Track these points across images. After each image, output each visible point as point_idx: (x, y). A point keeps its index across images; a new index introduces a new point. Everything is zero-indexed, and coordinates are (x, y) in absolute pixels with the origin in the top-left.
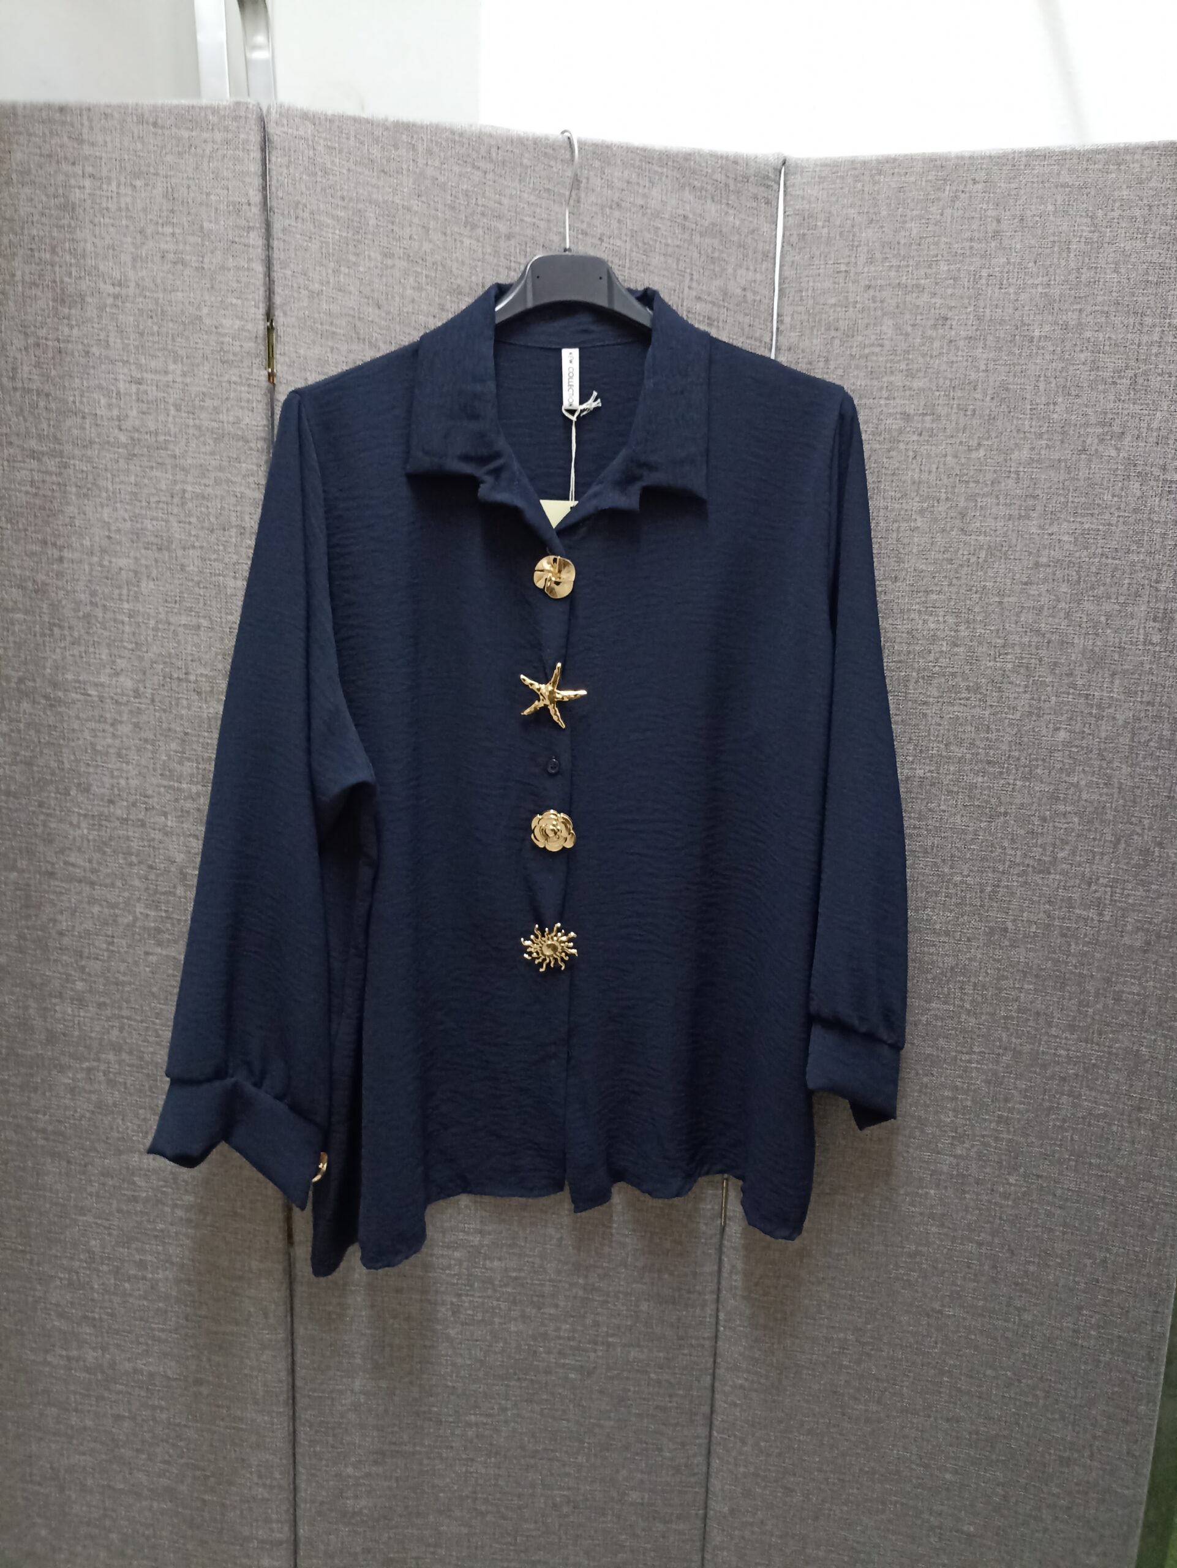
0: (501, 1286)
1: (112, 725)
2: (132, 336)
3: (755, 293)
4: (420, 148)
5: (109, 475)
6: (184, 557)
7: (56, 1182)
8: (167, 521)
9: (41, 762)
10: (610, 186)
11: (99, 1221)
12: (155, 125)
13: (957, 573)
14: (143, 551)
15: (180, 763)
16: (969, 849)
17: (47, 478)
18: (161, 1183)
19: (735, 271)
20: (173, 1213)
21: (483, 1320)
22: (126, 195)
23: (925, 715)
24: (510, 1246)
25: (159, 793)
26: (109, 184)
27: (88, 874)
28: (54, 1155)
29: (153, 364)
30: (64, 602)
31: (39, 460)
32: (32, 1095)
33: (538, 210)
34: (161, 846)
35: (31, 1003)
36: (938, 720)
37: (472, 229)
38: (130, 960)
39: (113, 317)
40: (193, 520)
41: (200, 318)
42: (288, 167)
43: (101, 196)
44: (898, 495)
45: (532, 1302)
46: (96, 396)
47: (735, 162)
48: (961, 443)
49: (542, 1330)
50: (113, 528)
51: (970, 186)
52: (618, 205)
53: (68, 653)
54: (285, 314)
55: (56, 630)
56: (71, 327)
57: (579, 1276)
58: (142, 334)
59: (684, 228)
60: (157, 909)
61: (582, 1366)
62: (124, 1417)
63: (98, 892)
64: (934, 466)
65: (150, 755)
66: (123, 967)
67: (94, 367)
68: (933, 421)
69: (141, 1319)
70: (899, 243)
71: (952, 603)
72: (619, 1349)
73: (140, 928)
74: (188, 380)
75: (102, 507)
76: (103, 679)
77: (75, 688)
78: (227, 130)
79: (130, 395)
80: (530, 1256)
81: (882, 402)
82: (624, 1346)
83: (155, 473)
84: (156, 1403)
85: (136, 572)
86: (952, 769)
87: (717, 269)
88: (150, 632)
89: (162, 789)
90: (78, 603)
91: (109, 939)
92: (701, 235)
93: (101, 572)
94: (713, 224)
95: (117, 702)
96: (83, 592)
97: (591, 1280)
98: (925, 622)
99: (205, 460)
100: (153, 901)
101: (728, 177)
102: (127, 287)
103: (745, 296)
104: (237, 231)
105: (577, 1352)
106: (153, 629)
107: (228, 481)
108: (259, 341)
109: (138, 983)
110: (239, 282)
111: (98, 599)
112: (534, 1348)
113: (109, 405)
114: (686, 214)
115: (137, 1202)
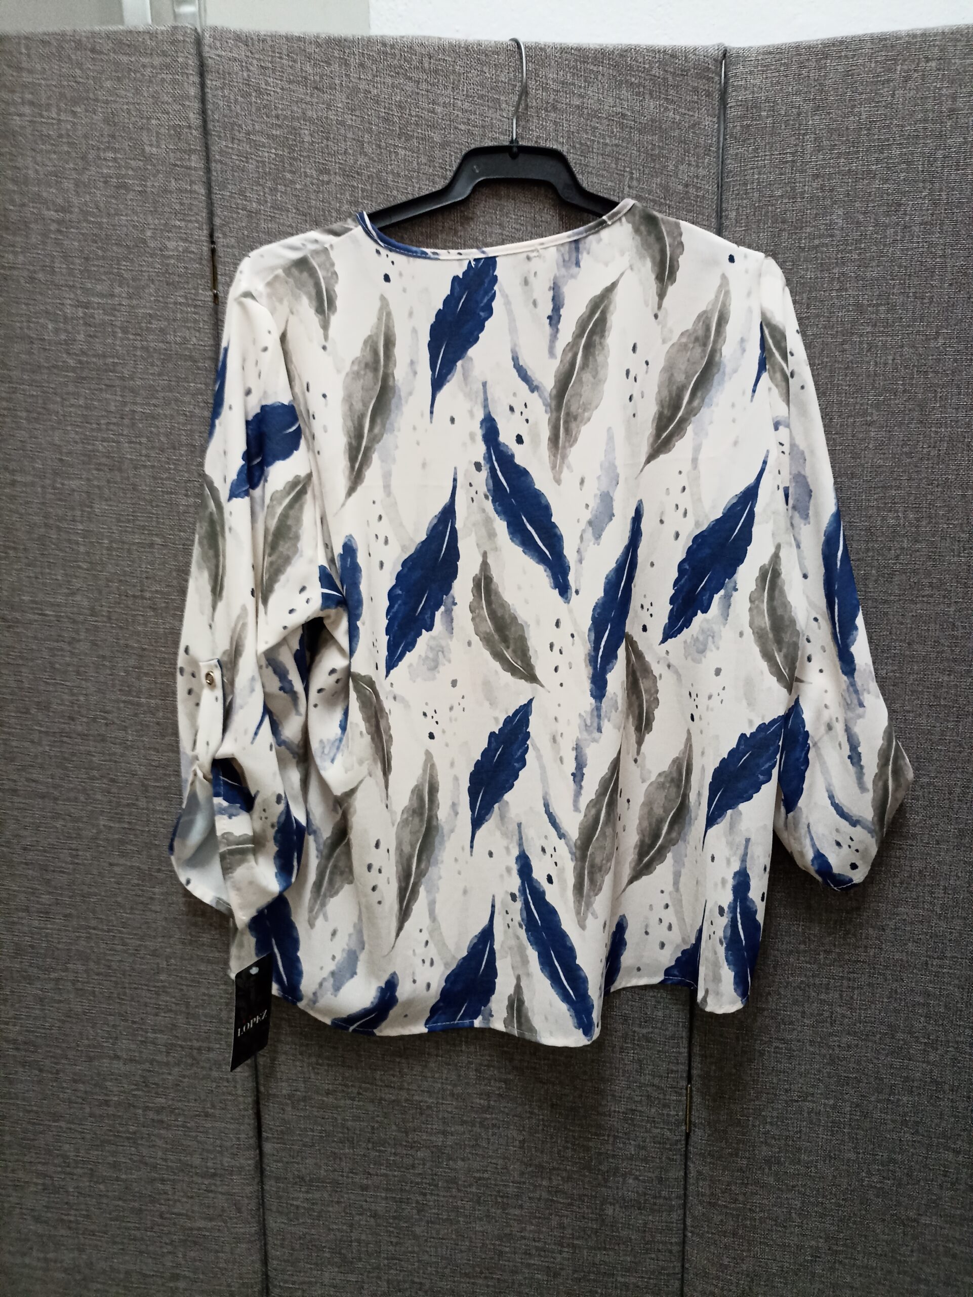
0: (465, 1186)
1: (70, 643)
2: (77, 261)
3: (698, 189)
4: (353, 61)
5: (59, 399)
6: (135, 476)
8: (118, 442)
11: (73, 1126)
12: (93, 50)
13: (916, 466)
14: (94, 472)
15: (139, 678)
16: (935, 751)
18: (133, 1087)
19: (677, 167)
20: (144, 1115)
21: (447, 1219)
22: (66, 121)
24: (473, 1147)
25: (119, 709)
26: (49, 110)
29: (99, 287)
33: (473, 117)
34: (122, 759)
36: (900, 619)
37: (407, 140)
38: (95, 872)
39: (57, 243)
40: (144, 440)
41: (144, 242)
42: (223, 89)
43: (42, 123)
45: (497, 1202)
46: (43, 321)
47: (673, 56)
48: (918, 332)
49: (507, 1231)
50: (65, 451)
51: (923, 64)
52: (555, 108)
53: (24, 575)
54: (224, 235)
57: (543, 1178)
58: (87, 259)
59: (622, 126)
60: (121, 821)
61: (548, 1267)
63: (60, 807)
64: (890, 357)
65: (108, 672)
66: (87, 879)
67: (41, 294)
68: (888, 312)
69: (116, 1220)
70: (847, 129)
71: (912, 498)
72: (585, 1252)
74: (135, 302)
75: (53, 430)
76: (60, 599)
78: (164, 54)
79: (78, 318)
80: (492, 1157)
81: (834, 294)
82: (590, 1248)
83: (104, 395)
85: (89, 494)
86: (915, 668)
88: (105, 552)
89: (122, 705)
91: (74, 853)
92: (640, 133)
93: (54, 494)
94: (652, 120)
95: (74, 622)
96: (37, 514)
97: (555, 1183)
98: (884, 519)
99: (154, 380)
100: (116, 814)
101: (666, 71)
102: (71, 212)
103: (687, 192)
104: (178, 155)
105: (542, 1253)
106: (108, 549)
107: (177, 400)
108: (204, 262)
109: (103, 893)
110: (182, 204)
111: (51, 522)
112: (499, 1248)
113: (56, 330)
114: (624, 111)
115: (109, 1106)
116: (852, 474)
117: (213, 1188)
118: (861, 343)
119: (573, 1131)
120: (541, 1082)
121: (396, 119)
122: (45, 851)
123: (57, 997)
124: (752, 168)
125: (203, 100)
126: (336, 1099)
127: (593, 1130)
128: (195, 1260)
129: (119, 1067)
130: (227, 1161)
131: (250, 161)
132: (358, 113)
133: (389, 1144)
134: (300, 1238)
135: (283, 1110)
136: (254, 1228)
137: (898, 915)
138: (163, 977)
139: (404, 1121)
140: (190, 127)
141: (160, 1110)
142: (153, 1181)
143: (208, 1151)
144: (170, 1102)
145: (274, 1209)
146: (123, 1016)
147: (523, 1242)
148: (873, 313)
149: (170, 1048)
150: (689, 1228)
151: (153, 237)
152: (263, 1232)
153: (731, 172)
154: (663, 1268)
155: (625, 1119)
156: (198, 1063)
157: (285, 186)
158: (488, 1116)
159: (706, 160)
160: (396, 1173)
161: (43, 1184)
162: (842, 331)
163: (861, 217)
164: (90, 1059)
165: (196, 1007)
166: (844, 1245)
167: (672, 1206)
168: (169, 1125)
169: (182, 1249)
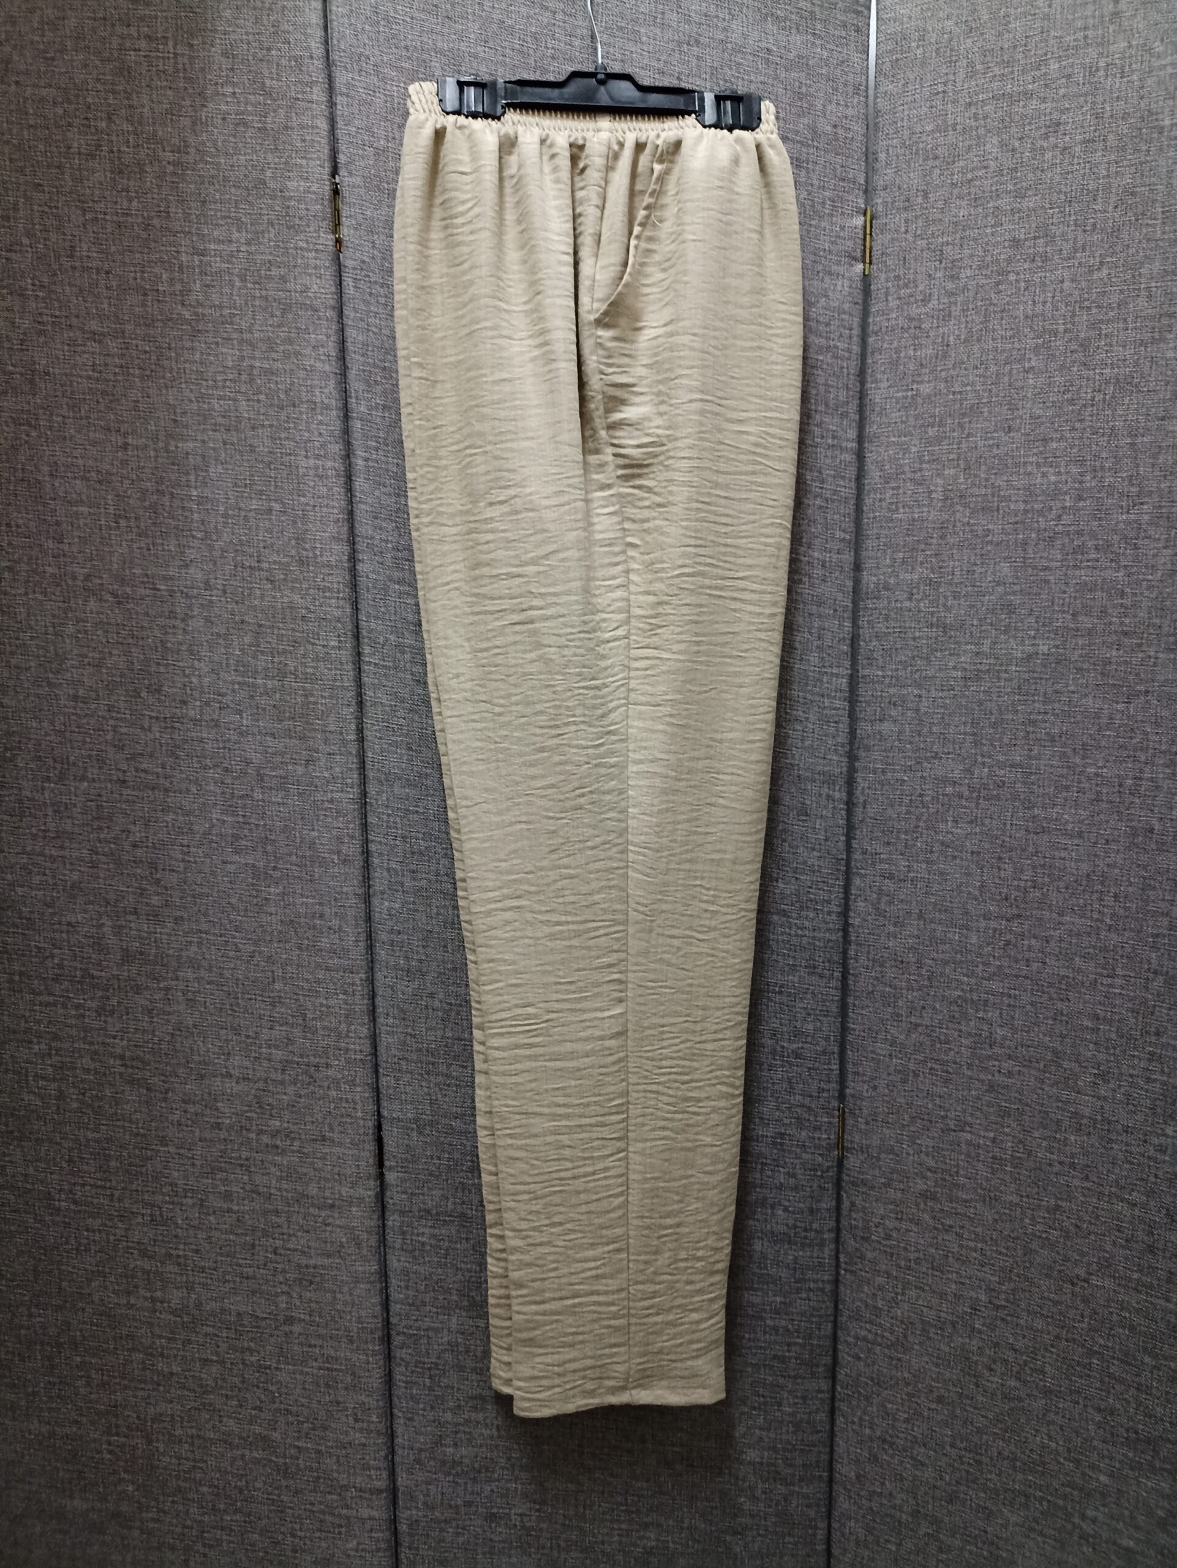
1: (183, 620)
5: (173, 355)
6: (253, 436)
7: (135, 1111)
8: (235, 400)
9: (109, 662)
10: (689, 22)
14: (210, 433)
15: (254, 657)
17: (109, 360)
18: (246, 1108)
19: (824, 106)
20: (257, 1140)
22: (183, 55)
25: (233, 691)
26: (166, 44)
27: (162, 781)
28: (132, 1082)
29: (216, 233)
30: (129, 493)
31: (100, 342)
32: (109, 1019)
33: (611, 50)
34: (236, 746)
35: (104, 920)
41: (264, 182)
42: (349, 16)
46: (157, 270)
50: (178, 411)
52: (697, 42)
53: (135, 546)
54: (350, 174)
55: (123, 522)
56: (130, 201)
60: (235, 814)
62: (211, 1361)
65: (223, 651)
66: (200, 878)
67: (155, 241)
69: (228, 1256)
73: (217, 835)
74: (253, 248)
76: (172, 571)
77: (143, 582)
83: (220, 349)
84: (246, 1345)
85: (203, 457)
88: (221, 520)
89: (237, 686)
90: (144, 492)
91: (185, 849)
94: (799, 57)
95: (187, 596)
96: (150, 480)
99: (273, 332)
100: (230, 806)
102: (187, 153)
104: (299, 87)
106: (223, 516)
107: (297, 354)
108: (326, 203)
109: (215, 894)
110: (304, 141)
111: (164, 487)
113: (172, 279)
114: (770, 46)
115: (220, 1130)
121: (531, 52)
125: (326, 28)
128: (311, 1302)
129: (231, 1086)
130: (345, 1191)
131: (377, 95)
132: (491, 45)
135: (408, 1135)
136: (375, 1267)
137: (1063, 924)
138: (278, 986)
140: (312, 57)
141: (275, 1134)
142: (265, 1213)
143: (326, 1180)
144: (286, 1125)
145: (398, 1246)
146: (235, 1029)
149: (286, 1064)
150: (842, 1265)
151: (274, 178)
152: (384, 1274)
154: (815, 1309)
155: (774, 1144)
156: (315, 1081)
164: (202, 1077)
165: (314, 1019)
167: (824, 1240)
168: (284, 1151)
169: (297, 1289)
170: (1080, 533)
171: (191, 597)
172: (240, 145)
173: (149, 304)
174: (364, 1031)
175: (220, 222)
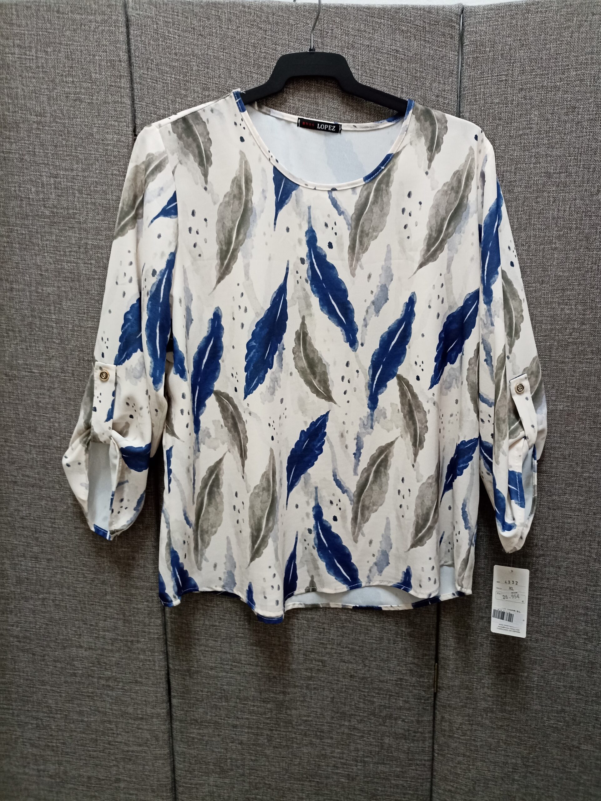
0: (297, 725)
1: (48, 390)
2: (50, 148)
3: (445, 98)
4: (224, 17)
5: (39, 236)
6: (88, 285)
8: (76, 263)
10: (347, 35)
11: (54, 689)
12: (58, 12)
13: (584, 276)
14: (62, 282)
16: (594, 456)
18: (91, 665)
19: (431, 84)
20: (98, 682)
21: (286, 745)
22: (41, 57)
23: (563, 370)
24: (302, 701)
26: (30, 51)
29: (64, 165)
38: (66, 533)
39: (38, 136)
40: (92, 262)
41: (92, 135)
42: (141, 36)
43: (26, 59)
44: (543, 227)
45: (316, 735)
46: (28, 186)
47: (429, 12)
48: (586, 190)
49: (323, 752)
50: (44, 269)
51: (590, 17)
52: (353, 47)
53: (19, 347)
57: (345, 720)
58: (56, 146)
59: (397, 58)
61: (348, 775)
63: (44, 492)
64: (568, 207)
65: (72, 408)
66: (61, 537)
67: (27, 169)
69: (82, 746)
70: (542, 58)
71: (581, 296)
72: (371, 765)
74: (86, 174)
75: (36, 255)
76: (41, 362)
78: (104, 13)
79: (50, 185)
80: (313, 708)
81: (532, 166)
82: (375, 763)
83: (67, 234)
85: (59, 296)
86: (582, 404)
87: (419, 84)
88: (71, 333)
90: (24, 316)
91: (52, 520)
92: (408, 62)
93: (38, 296)
94: (416, 54)
95: (51, 376)
96: (27, 309)
97: (353, 724)
98: (562, 309)
99: (99, 224)
101: (425, 22)
102: (46, 117)
103: (438, 100)
104: (113, 79)
105: (345, 766)
106: (71, 331)
109: (71, 546)
110: (115, 111)
111: (36, 314)
112: (319, 763)
113: (37, 192)
114: (398, 49)
115: (76, 676)
116: (542, 281)
117: (141, 726)
118: (549, 197)
119: (364, 692)
120: (344, 662)
121: (252, 55)
122: (35, 520)
123: (43, 610)
124: (479, 85)
125: (129, 43)
126: (217, 672)
127: (377, 691)
128: (130, 770)
129: (83, 653)
130: (149, 710)
131: (159, 83)
132: (227, 51)
133: (250, 700)
134: (195, 757)
135: (184, 678)
136: (167, 751)
137: (568, 558)
138: (108, 597)
139: (259, 685)
140: (120, 61)
141: (108, 679)
142: (103, 722)
143: (138, 704)
144: (114, 674)
145: (179, 739)
146: (84, 621)
147: (333, 759)
148: (556, 178)
149: (114, 641)
150: (437, 751)
151: (98, 132)
152: (172, 753)
153: (466, 87)
154: (420, 775)
155: (397, 684)
156: (131, 650)
157: (181, 98)
158: (311, 683)
159: (450, 80)
160: (254, 717)
161: (36, 724)
162: (537, 190)
163: (550, 116)
164: (65, 648)
165: (130, 616)
166: (533, 762)
167: (425, 737)
168: (113, 688)
169: (122, 763)
170: (582, 343)
171: (53, 377)
172: (77, 113)
173: (24, 206)
174: (159, 622)
175: (66, 158)
